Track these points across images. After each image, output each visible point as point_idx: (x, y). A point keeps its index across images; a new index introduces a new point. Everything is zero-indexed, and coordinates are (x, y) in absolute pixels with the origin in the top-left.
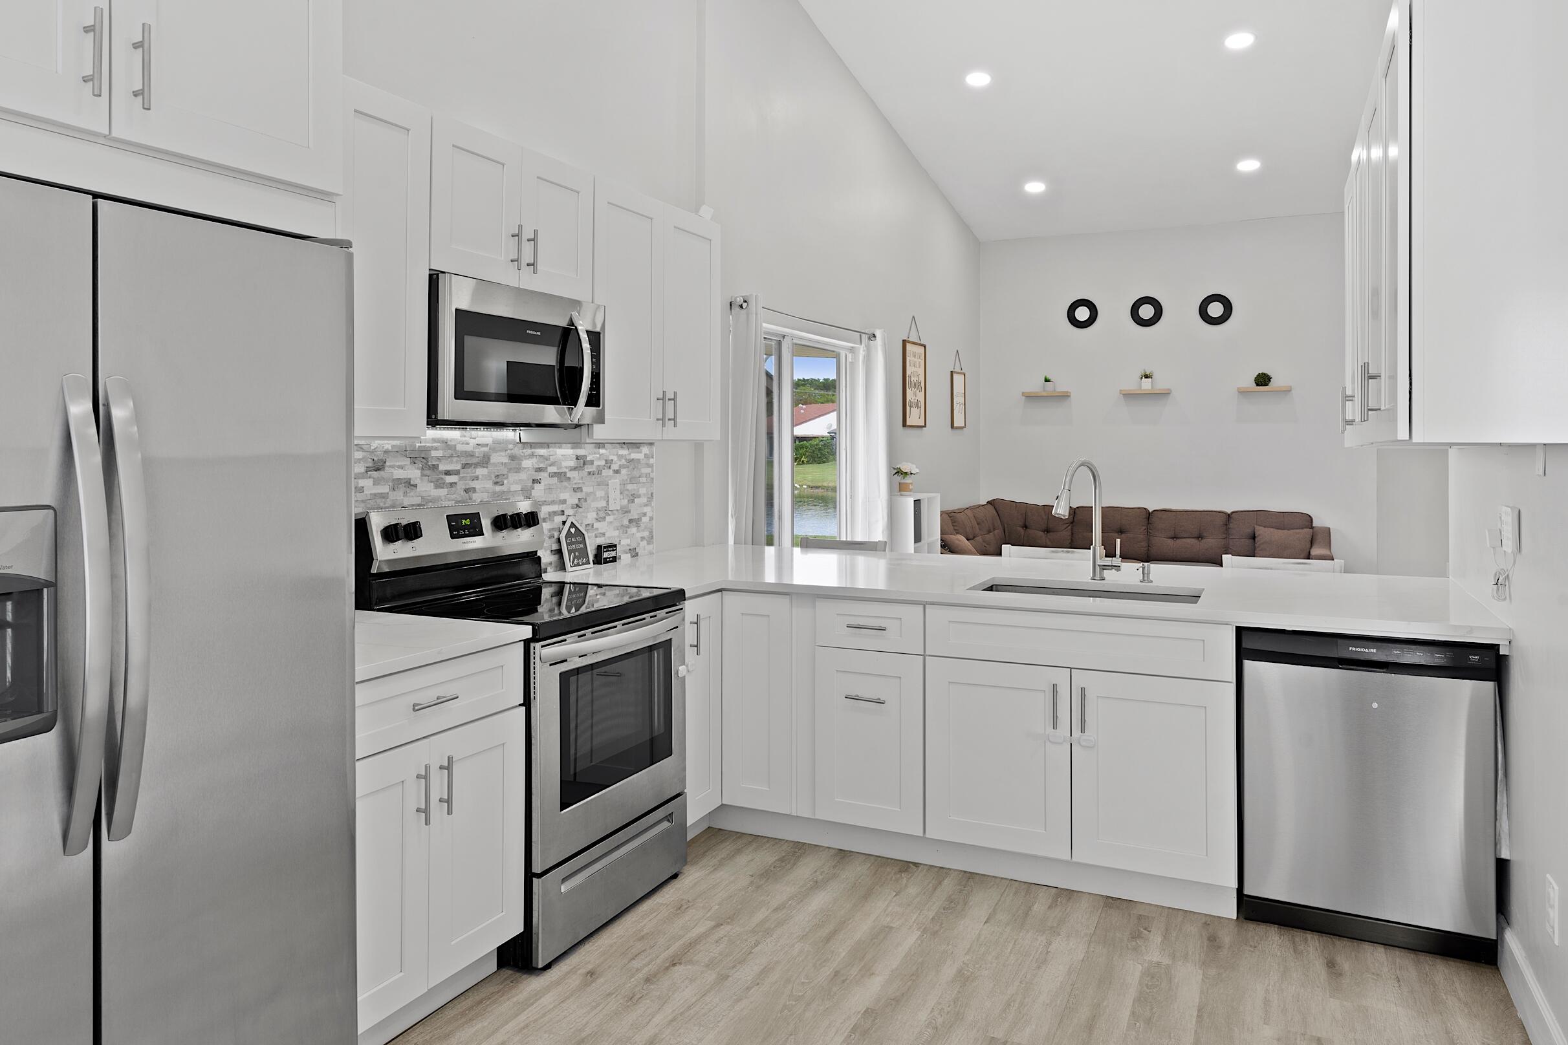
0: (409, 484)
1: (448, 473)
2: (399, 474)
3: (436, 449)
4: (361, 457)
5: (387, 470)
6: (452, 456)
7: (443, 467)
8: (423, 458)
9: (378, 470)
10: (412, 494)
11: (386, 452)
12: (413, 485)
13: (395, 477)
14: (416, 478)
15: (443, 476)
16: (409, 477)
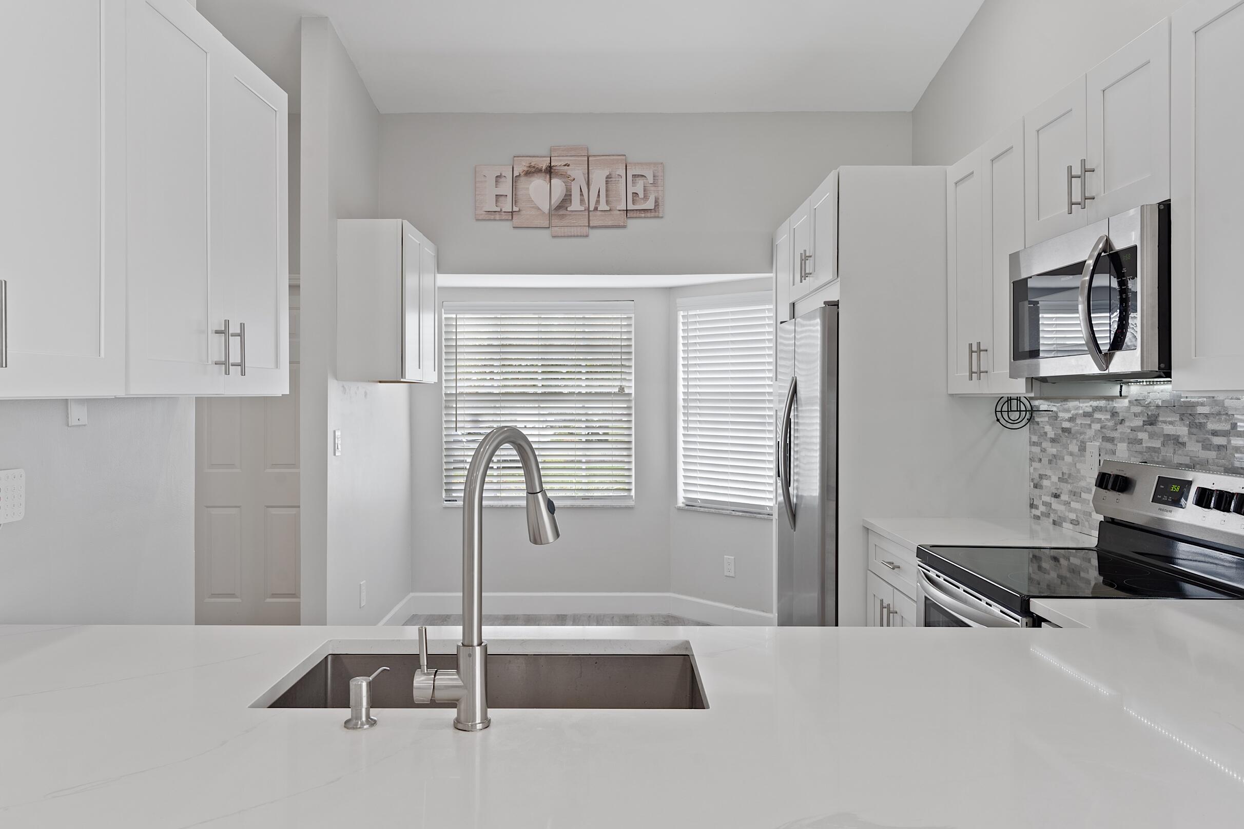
0: (1177, 442)
1: (1215, 433)
2: (1169, 429)
3: (1202, 404)
4: (1139, 411)
5: (1160, 425)
6: (1219, 414)
7: (1211, 426)
8: (1190, 415)
9: (1151, 424)
10: (1180, 452)
11: (1158, 406)
12: (1180, 443)
13: (1165, 433)
14: (1184, 436)
15: (1210, 437)
16: (1177, 434)
